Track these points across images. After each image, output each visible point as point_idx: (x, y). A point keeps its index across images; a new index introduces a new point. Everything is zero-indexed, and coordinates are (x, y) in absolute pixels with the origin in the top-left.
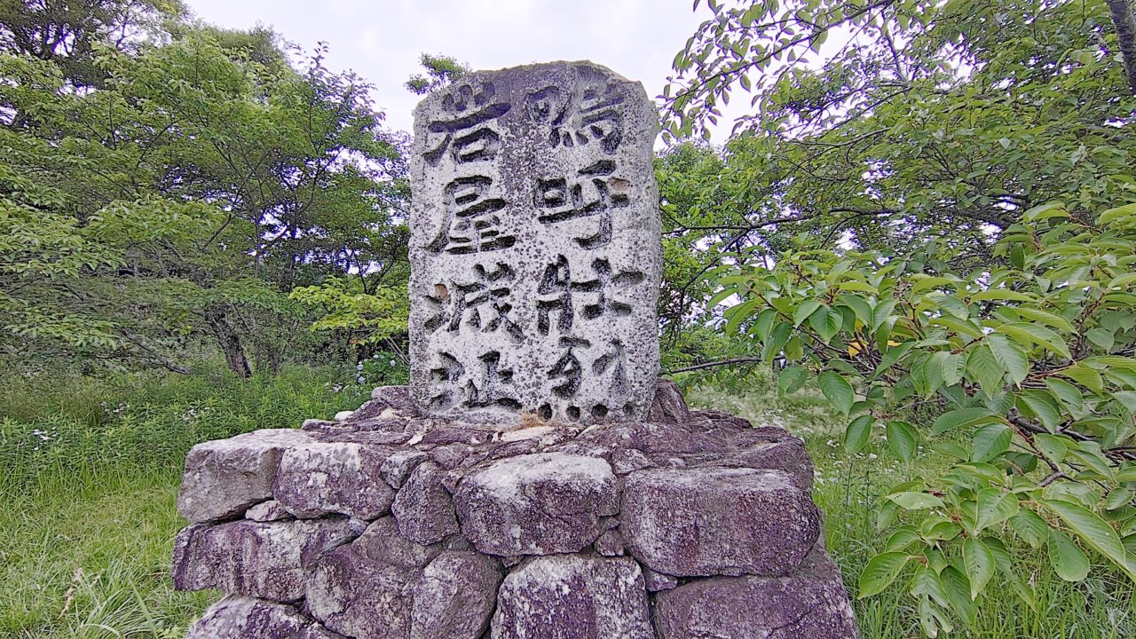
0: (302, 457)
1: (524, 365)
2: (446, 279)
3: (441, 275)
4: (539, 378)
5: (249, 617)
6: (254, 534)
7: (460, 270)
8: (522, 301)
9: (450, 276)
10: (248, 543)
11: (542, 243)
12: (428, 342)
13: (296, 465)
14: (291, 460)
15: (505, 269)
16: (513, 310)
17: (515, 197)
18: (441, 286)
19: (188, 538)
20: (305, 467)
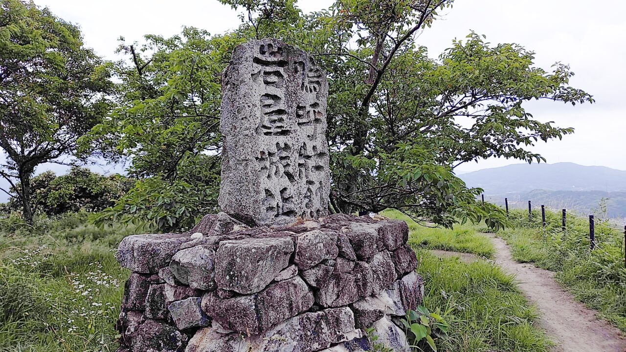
0: (312, 238)
1: (296, 194)
2: (265, 149)
3: (263, 146)
4: (301, 199)
5: (300, 323)
6: (293, 284)
7: (271, 145)
8: (294, 163)
9: (267, 147)
10: (292, 289)
11: (299, 136)
12: (260, 183)
13: (311, 242)
14: (308, 241)
15: (287, 147)
16: (291, 167)
17: (290, 111)
18: (263, 153)
19: (254, 304)
20: (314, 242)
